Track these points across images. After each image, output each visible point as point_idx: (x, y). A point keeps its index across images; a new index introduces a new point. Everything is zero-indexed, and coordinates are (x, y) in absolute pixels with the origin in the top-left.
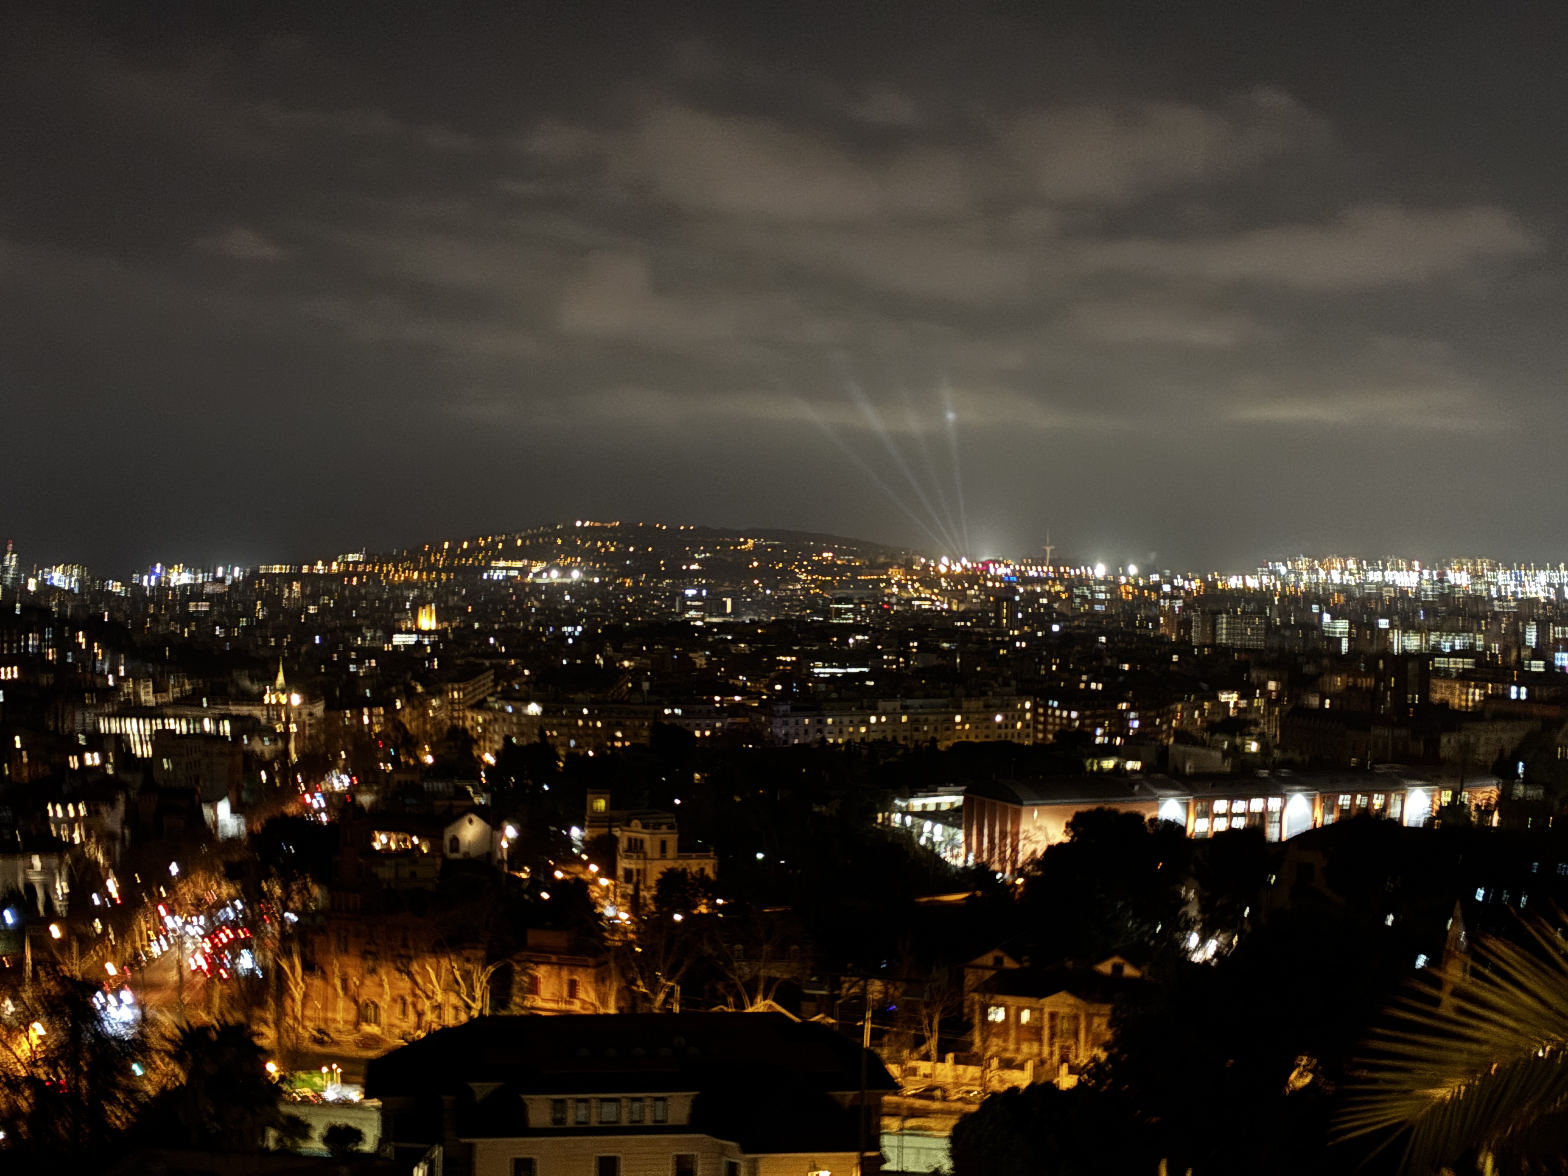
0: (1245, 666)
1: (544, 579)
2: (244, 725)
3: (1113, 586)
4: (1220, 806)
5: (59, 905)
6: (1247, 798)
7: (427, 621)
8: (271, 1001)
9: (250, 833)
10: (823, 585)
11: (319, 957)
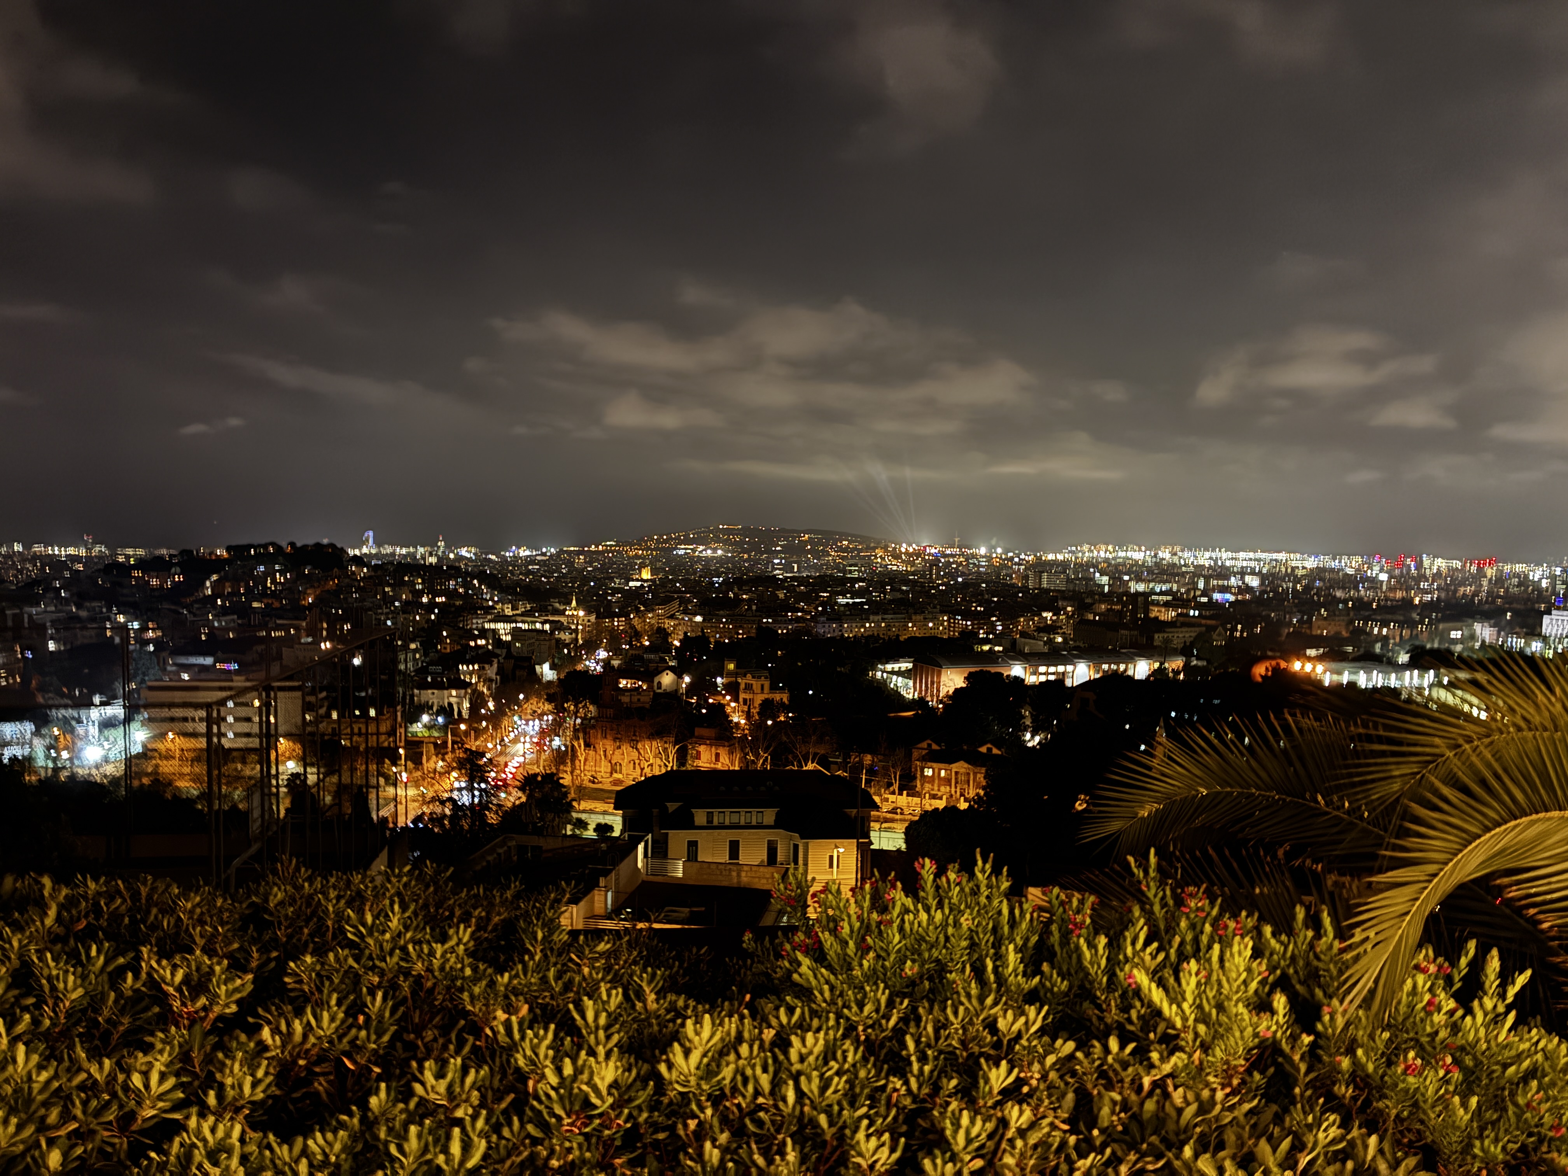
0: (1055, 599)
1: (704, 554)
2: (557, 626)
3: (989, 558)
4: (1042, 669)
5: (465, 714)
6: (1056, 665)
7: (646, 574)
8: (568, 761)
9: (559, 679)
10: (843, 558)
11: (592, 740)
